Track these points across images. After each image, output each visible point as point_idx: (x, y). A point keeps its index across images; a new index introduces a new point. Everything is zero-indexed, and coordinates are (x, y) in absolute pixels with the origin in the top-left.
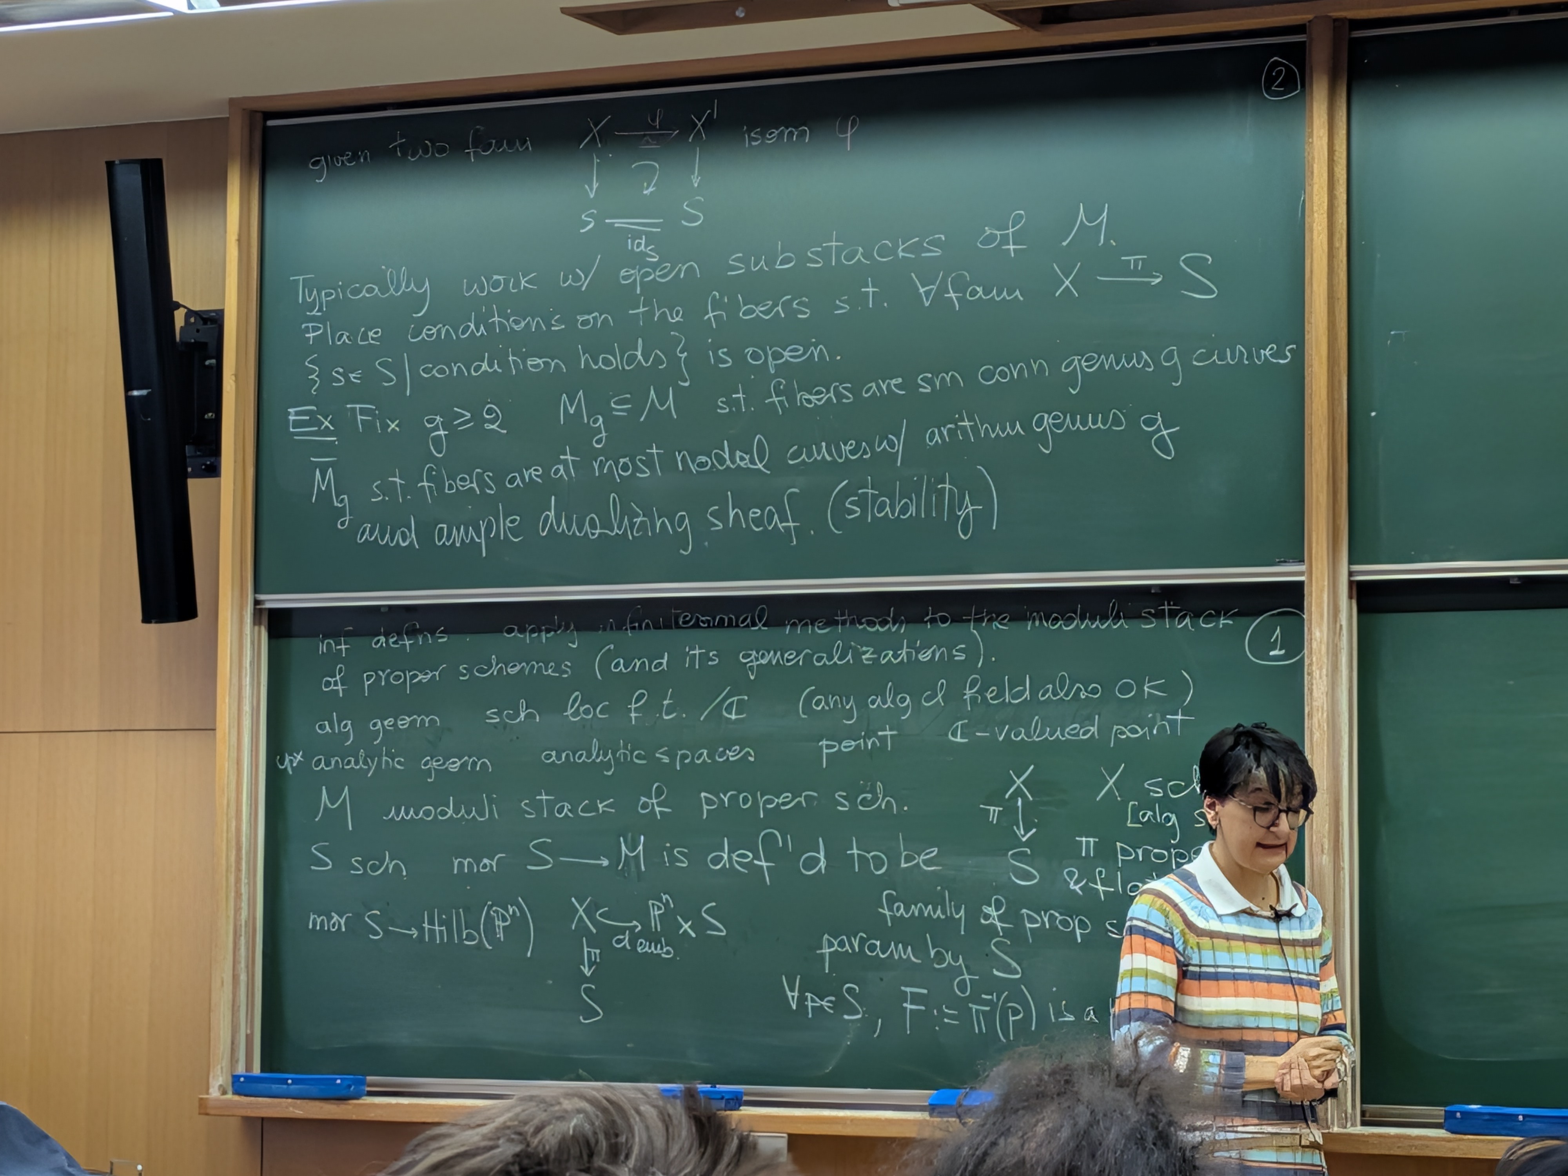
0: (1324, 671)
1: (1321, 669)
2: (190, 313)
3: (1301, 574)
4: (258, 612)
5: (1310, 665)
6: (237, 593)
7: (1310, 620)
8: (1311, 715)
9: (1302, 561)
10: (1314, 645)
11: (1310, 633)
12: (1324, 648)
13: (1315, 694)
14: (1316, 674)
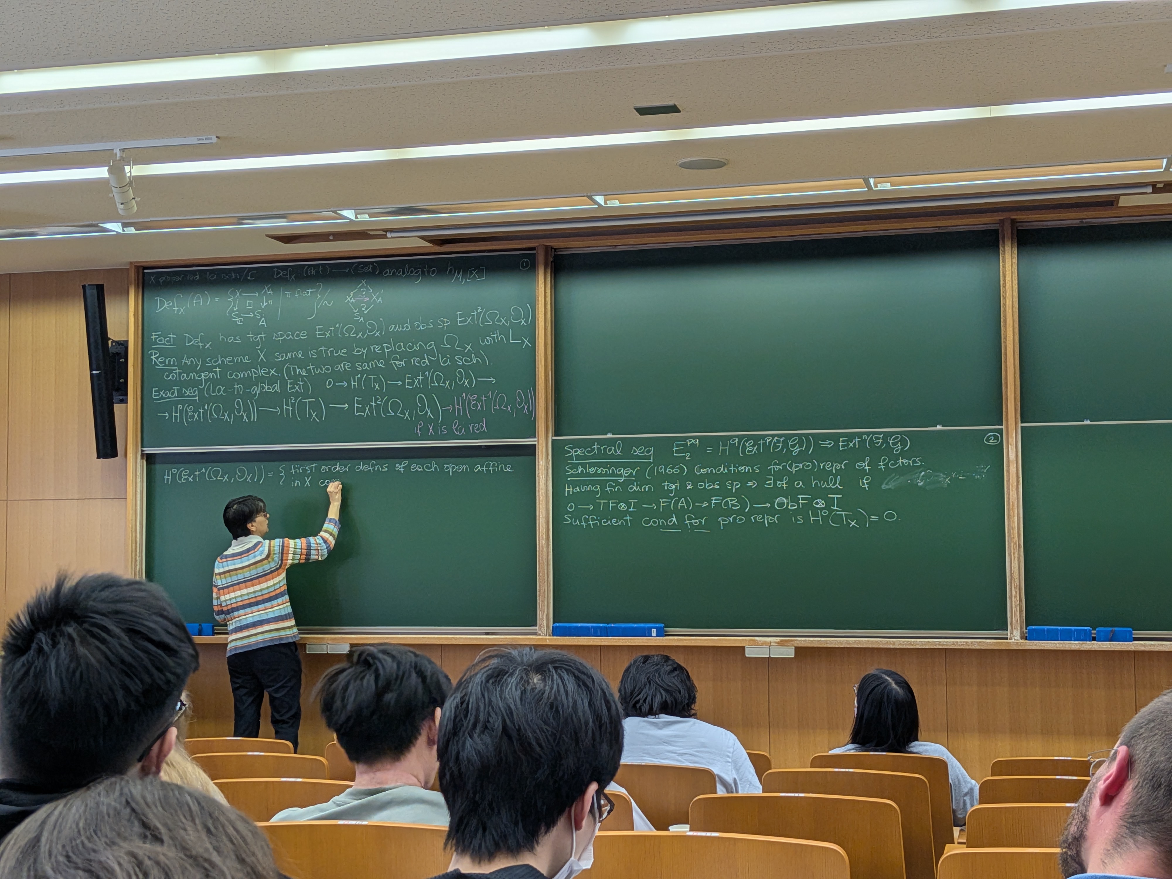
0: (544, 476)
1: (542, 475)
2: (113, 341)
3: (535, 441)
4: (142, 455)
5: (539, 474)
6: (134, 448)
7: (539, 458)
8: (539, 492)
9: (535, 437)
10: (540, 467)
11: (539, 462)
12: (543, 468)
13: (541, 484)
14: (541, 477)
